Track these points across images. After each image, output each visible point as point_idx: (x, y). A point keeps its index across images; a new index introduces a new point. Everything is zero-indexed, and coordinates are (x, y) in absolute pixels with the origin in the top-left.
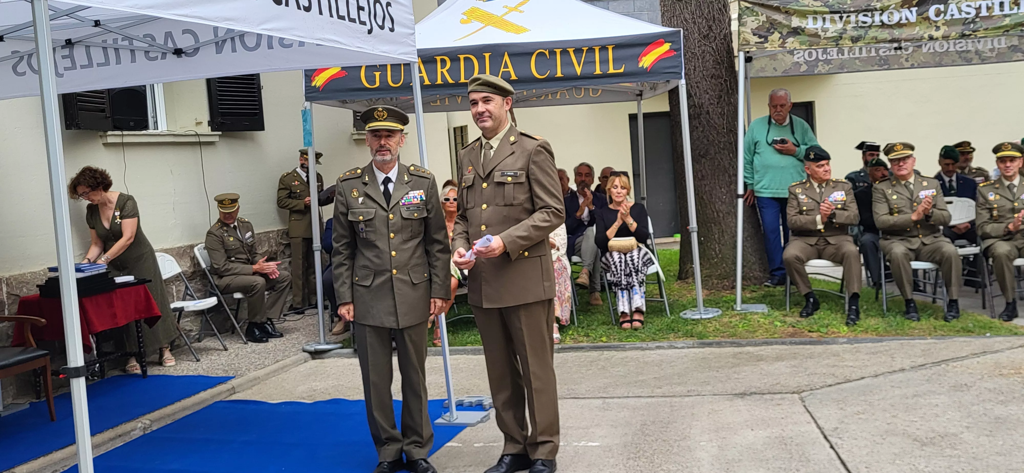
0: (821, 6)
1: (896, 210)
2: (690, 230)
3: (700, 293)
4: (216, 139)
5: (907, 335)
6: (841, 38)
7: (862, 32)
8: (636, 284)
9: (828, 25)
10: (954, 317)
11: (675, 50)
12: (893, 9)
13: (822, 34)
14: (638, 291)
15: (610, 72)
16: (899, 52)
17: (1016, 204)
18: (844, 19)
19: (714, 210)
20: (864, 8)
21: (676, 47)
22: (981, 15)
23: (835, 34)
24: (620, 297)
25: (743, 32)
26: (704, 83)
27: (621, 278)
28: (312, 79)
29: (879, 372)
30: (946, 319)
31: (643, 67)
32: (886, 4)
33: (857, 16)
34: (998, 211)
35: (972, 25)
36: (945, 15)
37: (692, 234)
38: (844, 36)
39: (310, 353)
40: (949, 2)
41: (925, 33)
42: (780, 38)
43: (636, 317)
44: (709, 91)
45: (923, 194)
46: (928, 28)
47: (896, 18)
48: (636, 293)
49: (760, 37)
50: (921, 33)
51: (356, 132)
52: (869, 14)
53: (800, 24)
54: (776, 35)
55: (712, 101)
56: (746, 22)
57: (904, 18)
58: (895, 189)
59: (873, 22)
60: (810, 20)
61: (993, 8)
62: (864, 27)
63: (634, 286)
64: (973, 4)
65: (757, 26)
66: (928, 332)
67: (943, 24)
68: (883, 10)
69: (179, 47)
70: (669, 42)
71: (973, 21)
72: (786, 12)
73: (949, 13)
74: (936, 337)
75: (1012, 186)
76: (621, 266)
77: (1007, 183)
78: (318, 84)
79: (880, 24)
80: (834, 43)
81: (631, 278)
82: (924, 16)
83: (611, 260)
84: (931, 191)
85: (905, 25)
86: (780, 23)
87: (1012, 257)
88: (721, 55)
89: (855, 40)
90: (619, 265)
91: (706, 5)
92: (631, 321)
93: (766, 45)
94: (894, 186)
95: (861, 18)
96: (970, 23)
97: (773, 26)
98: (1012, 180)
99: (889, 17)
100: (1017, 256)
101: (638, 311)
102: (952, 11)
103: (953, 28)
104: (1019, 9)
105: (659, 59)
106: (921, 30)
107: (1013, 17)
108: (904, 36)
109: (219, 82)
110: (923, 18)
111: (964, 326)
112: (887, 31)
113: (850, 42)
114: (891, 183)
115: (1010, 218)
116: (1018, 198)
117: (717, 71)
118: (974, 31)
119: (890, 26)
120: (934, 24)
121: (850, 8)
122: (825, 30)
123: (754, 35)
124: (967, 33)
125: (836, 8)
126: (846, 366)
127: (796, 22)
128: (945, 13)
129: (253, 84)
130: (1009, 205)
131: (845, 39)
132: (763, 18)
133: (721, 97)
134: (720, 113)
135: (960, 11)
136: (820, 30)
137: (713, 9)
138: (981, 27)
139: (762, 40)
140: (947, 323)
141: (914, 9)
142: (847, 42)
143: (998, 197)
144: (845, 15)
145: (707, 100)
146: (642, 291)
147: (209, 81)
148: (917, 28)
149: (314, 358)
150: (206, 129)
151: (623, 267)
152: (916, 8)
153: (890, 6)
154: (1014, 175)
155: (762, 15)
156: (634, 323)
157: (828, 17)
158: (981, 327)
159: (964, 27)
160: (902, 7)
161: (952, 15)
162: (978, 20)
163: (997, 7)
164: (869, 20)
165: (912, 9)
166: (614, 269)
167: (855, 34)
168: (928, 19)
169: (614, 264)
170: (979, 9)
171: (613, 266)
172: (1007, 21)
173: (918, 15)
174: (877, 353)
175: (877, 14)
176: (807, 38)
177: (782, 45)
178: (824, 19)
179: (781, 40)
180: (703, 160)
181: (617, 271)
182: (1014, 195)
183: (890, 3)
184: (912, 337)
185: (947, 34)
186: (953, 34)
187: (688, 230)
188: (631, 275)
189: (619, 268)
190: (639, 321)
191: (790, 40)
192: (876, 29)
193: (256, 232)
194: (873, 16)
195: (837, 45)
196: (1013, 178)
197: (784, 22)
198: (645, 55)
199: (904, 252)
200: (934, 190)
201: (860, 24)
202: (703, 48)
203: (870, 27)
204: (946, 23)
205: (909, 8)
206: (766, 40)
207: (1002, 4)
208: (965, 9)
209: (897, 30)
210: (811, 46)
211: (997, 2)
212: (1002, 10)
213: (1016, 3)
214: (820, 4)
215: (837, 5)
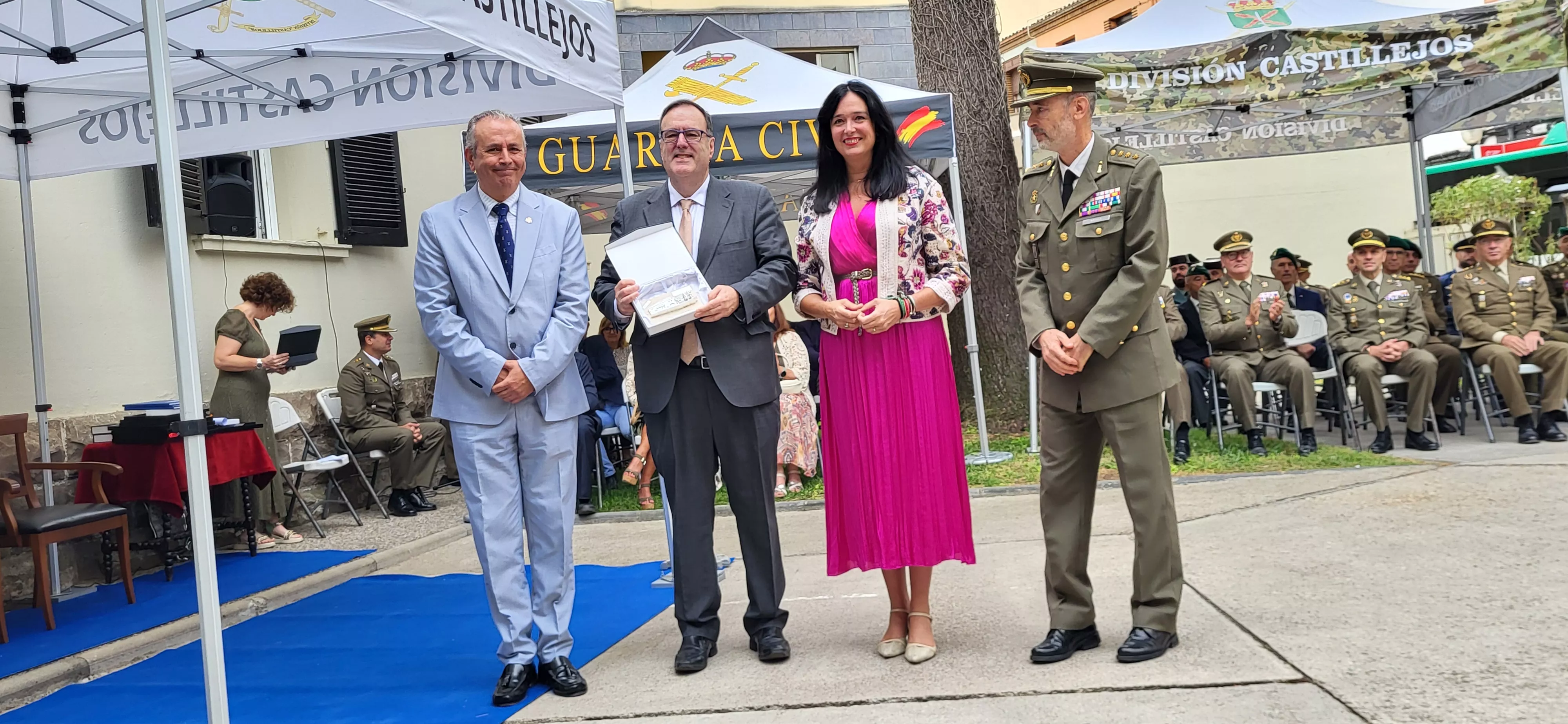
0: (1126, 61)
1: (1230, 317)
2: (969, 350)
3: (984, 436)
4: (345, 254)
5: (1255, 471)
6: (1152, 101)
7: (1177, 93)
9: (1134, 85)
10: (1312, 451)
11: (943, 120)
12: (1216, 63)
13: (1128, 97)
16: (1214, 139)
17: (1380, 306)
18: (1155, 77)
19: (994, 332)
20: (1179, 62)
21: (944, 116)
22: (1325, 69)
23: (1144, 97)
26: (977, 171)
29: (1226, 509)
30: (1300, 453)
31: (903, 141)
32: (1207, 58)
33: (1170, 74)
34: (1357, 316)
35: (1315, 82)
36: (1280, 71)
37: (971, 355)
40: (1285, 53)
41: (1256, 93)
44: (983, 181)
45: (1264, 296)
46: (1260, 86)
47: (1219, 75)
50: (1252, 92)
52: (1186, 70)
55: (987, 194)
57: (1229, 75)
58: (1228, 291)
59: (1192, 80)
60: (1113, 81)
61: (1340, 60)
62: (1180, 87)
64: (1314, 56)
66: (1280, 466)
67: (1279, 82)
68: (1203, 66)
69: (305, 98)
70: (935, 110)
71: (1316, 77)
73: (1285, 67)
74: (1292, 472)
75: (1373, 286)
77: (1367, 281)
79: (1201, 82)
80: (1144, 108)
82: (1255, 71)
84: (1273, 293)
85: (1231, 83)
87: (1379, 373)
88: (997, 136)
89: (1169, 103)
91: (976, 74)
94: (1226, 287)
95: (1176, 75)
96: (1311, 79)
98: (1373, 278)
99: (1210, 74)
100: (1385, 372)
102: (1289, 64)
103: (1291, 86)
104: (1371, 60)
105: (923, 132)
106: (1251, 89)
107: (1366, 70)
110: (1253, 74)
111: (1326, 459)
112: (1210, 91)
113: (1164, 106)
114: (1223, 284)
115: (1373, 324)
116: (1383, 299)
117: (992, 156)
118: (1318, 90)
119: (1213, 86)
120: (1267, 82)
121: (1161, 62)
122: (1132, 92)
124: (1309, 91)
125: (1145, 65)
126: (1184, 505)
128: (1281, 67)
130: (1371, 308)
131: (1158, 102)
133: (998, 189)
134: (999, 210)
135: (1299, 64)
136: (1125, 92)
138: (1327, 83)
140: (1303, 458)
141: (1242, 64)
142: (1159, 105)
143: (1356, 299)
144: (1156, 72)
145: (981, 193)
148: (1247, 87)
150: (332, 240)
152: (1245, 62)
153: (1212, 59)
154: (1376, 271)
157: (1134, 75)
158: (1347, 459)
159: (1304, 85)
160: (1227, 60)
161: (1290, 70)
162: (1321, 75)
163: (1344, 59)
164: (1186, 78)
165: (1238, 63)
167: (1170, 95)
168: (1259, 75)
170: (1322, 61)
172: (1358, 75)
173: (1248, 70)
174: (1220, 491)
175: (1196, 70)
176: (1108, 102)
178: (1130, 78)
180: (979, 269)
182: (1377, 296)
183: (1212, 57)
184: (1261, 473)
185: (1284, 93)
186: (1292, 93)
187: (966, 350)
192: (1196, 89)
194: (1190, 73)
195: (1147, 110)
196: (1375, 275)
198: (905, 128)
199: (1244, 368)
200: (1277, 293)
201: (1175, 84)
202: (974, 128)
203: (1188, 86)
204: (1283, 80)
205: (1235, 62)
207: (1350, 55)
208: (1304, 61)
209: (1223, 89)
210: (1115, 112)
211: (1344, 53)
212: (1351, 63)
213: (1368, 53)
214: (1124, 59)
215: (1145, 61)
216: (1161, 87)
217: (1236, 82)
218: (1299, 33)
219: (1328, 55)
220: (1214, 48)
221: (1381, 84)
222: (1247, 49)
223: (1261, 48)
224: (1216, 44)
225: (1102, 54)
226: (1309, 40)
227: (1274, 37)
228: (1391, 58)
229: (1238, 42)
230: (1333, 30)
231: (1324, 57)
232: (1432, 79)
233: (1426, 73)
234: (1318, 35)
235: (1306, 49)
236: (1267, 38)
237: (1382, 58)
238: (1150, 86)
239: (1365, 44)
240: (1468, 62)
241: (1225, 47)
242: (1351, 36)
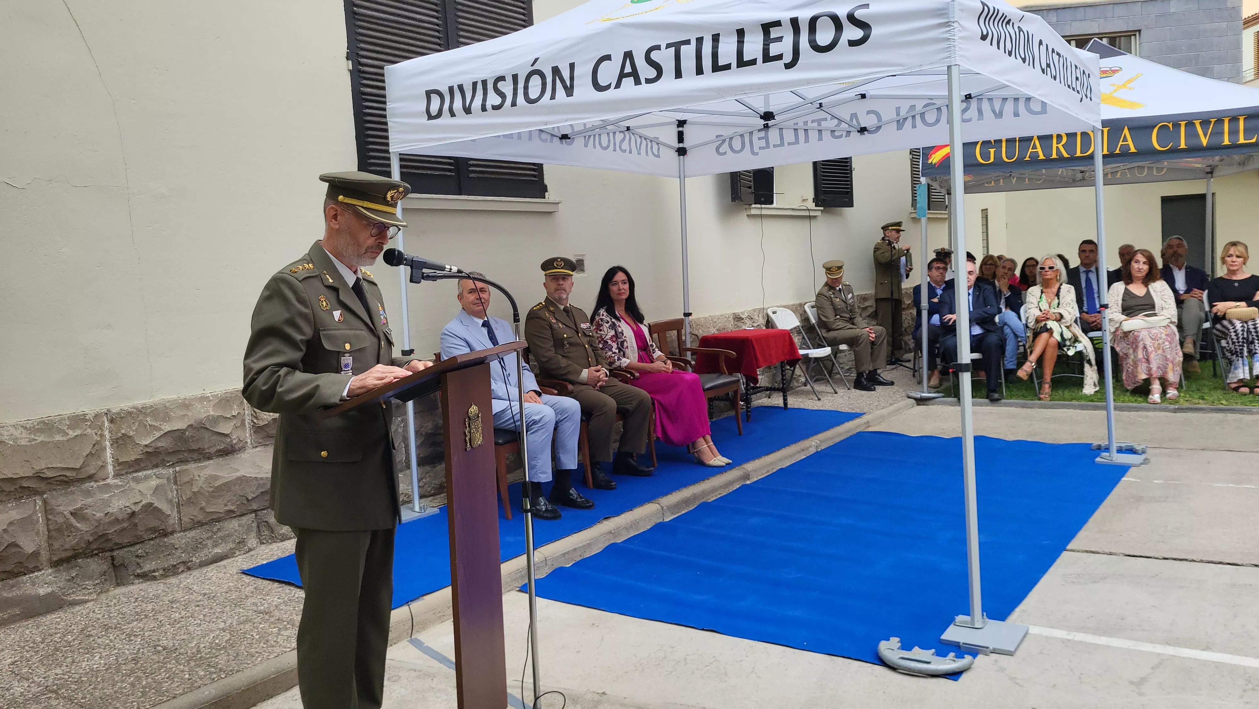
4: (818, 214)
15: (1240, 142)
24: (1240, 365)
27: (1242, 345)
28: (929, 156)
39: (916, 399)
43: (1258, 383)
48: (1257, 361)
51: (914, 211)
63: (1255, 353)
69: (863, 126)
76: (1242, 334)
78: (934, 162)
81: (1253, 346)
83: (1230, 328)
90: (1240, 333)
92: (1252, 387)
109: (823, 165)
129: (847, 166)
147: (815, 163)
149: (918, 405)
150: (811, 205)
151: (1245, 336)
156: (1256, 389)
166: (1234, 337)
169: (1235, 331)
171: (1233, 334)
188: (1254, 343)
189: (1240, 336)
193: (855, 294)
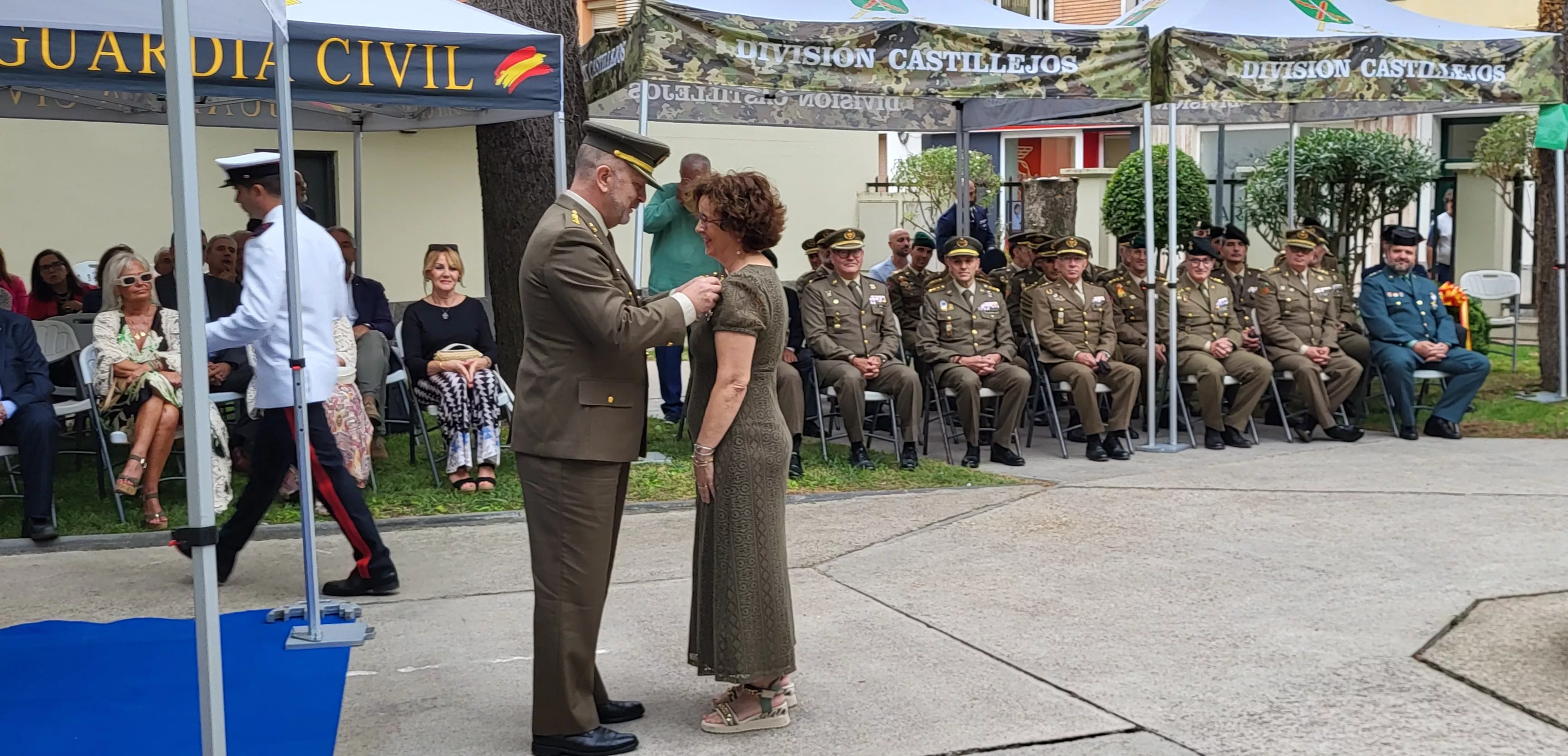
0: (754, 29)
1: (838, 319)
6: (781, 77)
7: (806, 73)
8: (488, 421)
11: (552, 66)
12: (848, 46)
13: (756, 69)
14: (492, 433)
15: (450, 87)
16: (770, 102)
17: (974, 317)
18: (786, 51)
20: (813, 40)
21: (553, 61)
22: (948, 70)
23: (773, 72)
24: (461, 443)
25: (649, 51)
27: (462, 412)
31: (502, 85)
32: (840, 39)
33: (802, 51)
34: (952, 325)
35: (938, 82)
36: (908, 64)
38: (784, 75)
40: (914, 47)
41: (883, 84)
42: (700, 67)
43: (485, 473)
45: (872, 300)
46: (887, 78)
47: (850, 59)
48: (489, 436)
49: (673, 62)
50: (879, 83)
52: (818, 49)
53: (728, 51)
54: (695, 63)
56: (654, 37)
57: (859, 61)
58: (836, 290)
59: (822, 61)
60: (741, 48)
61: (962, 63)
62: (809, 66)
63: (486, 424)
64: (939, 54)
65: (668, 45)
67: (905, 76)
68: (834, 47)
70: (542, 52)
71: (939, 77)
72: (710, 31)
73: (912, 61)
75: (967, 294)
76: (462, 394)
77: (962, 289)
79: (830, 65)
80: (772, 85)
81: (480, 413)
82: (884, 61)
83: (444, 385)
84: (880, 297)
85: (859, 70)
86: (701, 45)
89: (799, 82)
90: (459, 392)
92: (477, 481)
93: (680, 75)
94: (836, 286)
95: (807, 53)
96: (935, 78)
97: (690, 48)
98: (967, 287)
99: (841, 57)
101: (488, 464)
102: (916, 59)
103: (917, 83)
104: (990, 67)
105: (528, 76)
106: (878, 79)
107: (984, 77)
108: (858, 85)
110: (881, 64)
112: (838, 76)
113: (792, 85)
114: (830, 282)
115: (967, 334)
116: (977, 310)
118: (941, 90)
119: (842, 70)
120: (894, 74)
121: (794, 37)
122: (761, 64)
123: (665, 58)
124: (932, 91)
125: (775, 35)
127: (722, 47)
128: (908, 61)
130: (966, 318)
131: (786, 79)
132: (678, 35)
135: (925, 61)
136: (753, 63)
137: (558, 7)
138: (948, 85)
139: (676, 66)
141: (872, 51)
142: (788, 84)
143: (951, 307)
144: (787, 47)
146: (498, 433)
148: (874, 77)
151: (465, 397)
152: (875, 50)
153: (844, 42)
154: (969, 280)
155: (677, 30)
156: (481, 483)
157: (765, 45)
159: (928, 83)
160: (858, 45)
161: (916, 65)
162: (944, 75)
163: (966, 62)
164: (816, 57)
165: (869, 50)
166: (450, 399)
167: (798, 74)
168: (887, 66)
169: (451, 391)
170: (946, 61)
171: (448, 395)
172: (977, 82)
173: (877, 59)
175: (827, 50)
176: (734, 72)
177: (703, 77)
178: (759, 49)
179: (702, 70)
181: (456, 402)
182: (971, 306)
183: (843, 39)
185: (909, 89)
186: (917, 90)
188: (482, 408)
189: (459, 396)
190: (489, 479)
191: (714, 71)
192: (825, 71)
194: (821, 54)
196: (969, 283)
197: (707, 44)
198: (504, 68)
200: (883, 297)
201: (805, 62)
203: (817, 67)
204: (911, 75)
205: (865, 48)
206: (681, 68)
207: (972, 59)
208: (930, 59)
209: (851, 75)
210: (741, 84)
211: (967, 55)
212: (972, 67)
213: (988, 60)
214: (753, 26)
215: (775, 31)
216: (790, 64)
217: (864, 70)
218: (928, 28)
219: (952, 55)
220: (846, 30)
221: (997, 93)
222: (877, 36)
223: (891, 37)
224: (850, 25)
225: (731, 16)
226: (936, 36)
227: (904, 28)
228: (1007, 68)
229: (870, 27)
230: (957, 30)
231: (948, 57)
232: (1040, 95)
233: (1037, 88)
234: (946, 33)
235: (933, 46)
236: (897, 28)
237: (999, 67)
238: (779, 60)
239: (985, 50)
240: (1072, 83)
241: (857, 30)
242: (974, 40)
